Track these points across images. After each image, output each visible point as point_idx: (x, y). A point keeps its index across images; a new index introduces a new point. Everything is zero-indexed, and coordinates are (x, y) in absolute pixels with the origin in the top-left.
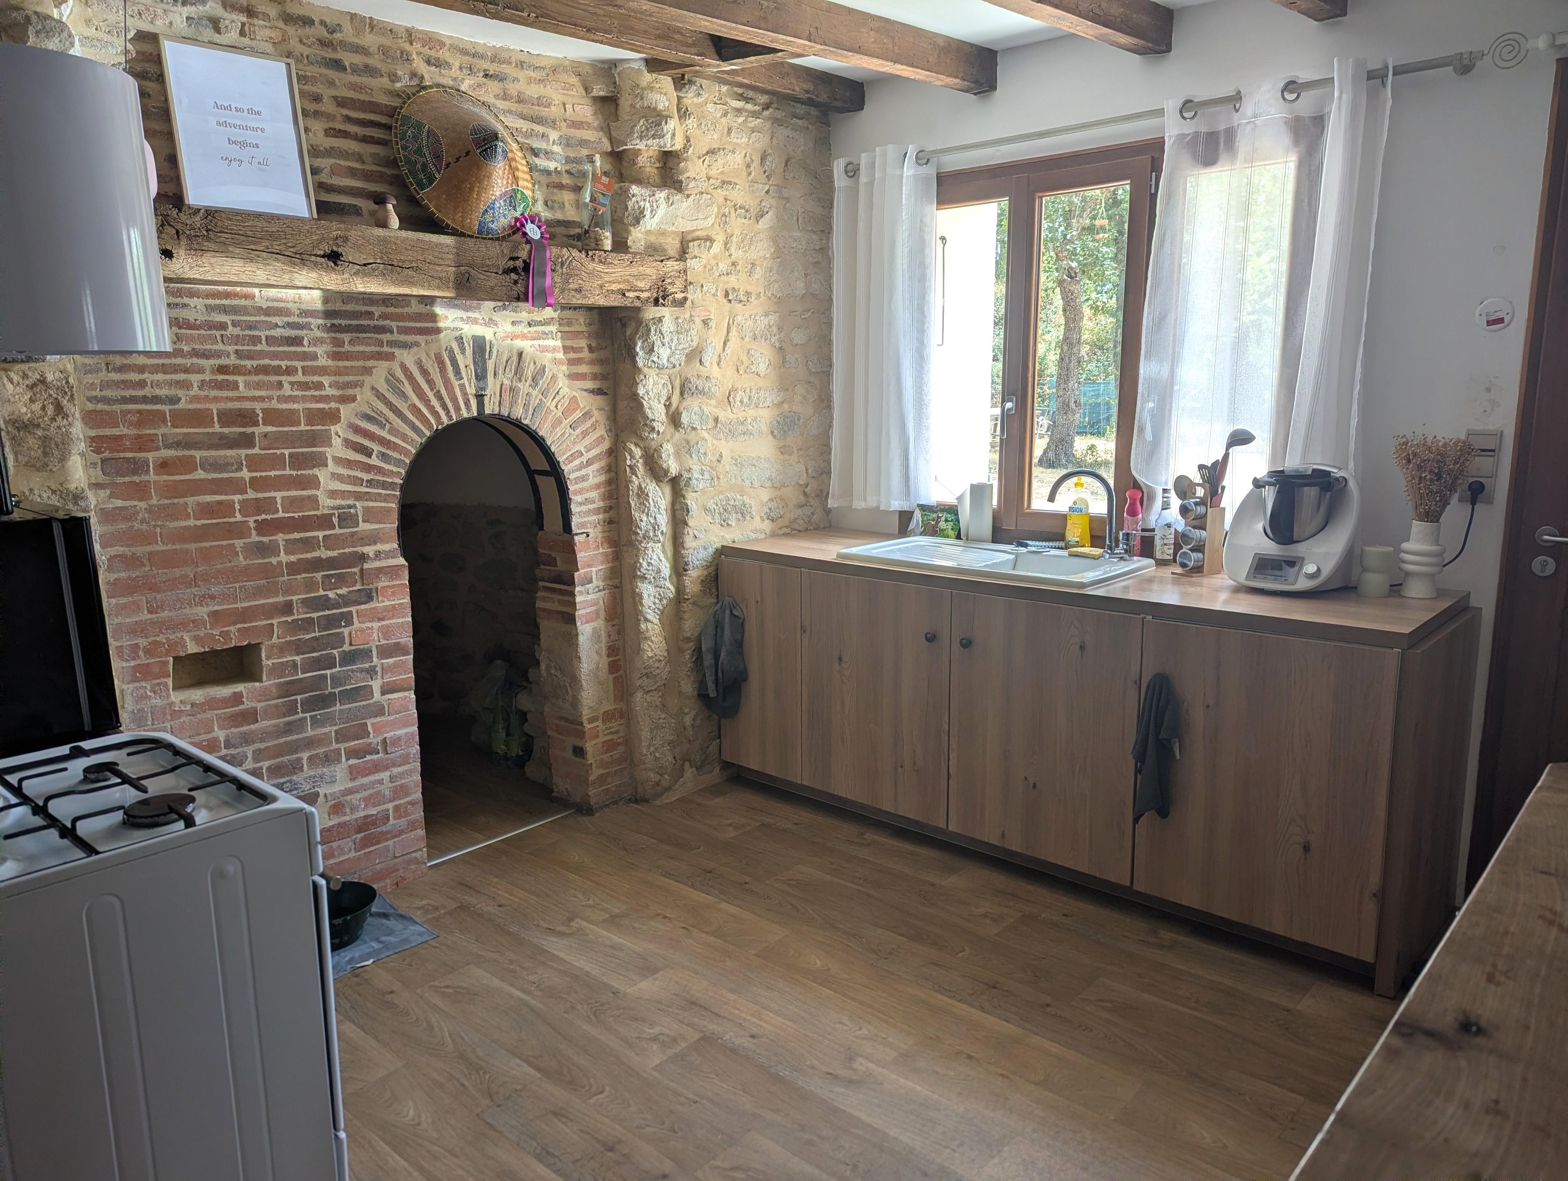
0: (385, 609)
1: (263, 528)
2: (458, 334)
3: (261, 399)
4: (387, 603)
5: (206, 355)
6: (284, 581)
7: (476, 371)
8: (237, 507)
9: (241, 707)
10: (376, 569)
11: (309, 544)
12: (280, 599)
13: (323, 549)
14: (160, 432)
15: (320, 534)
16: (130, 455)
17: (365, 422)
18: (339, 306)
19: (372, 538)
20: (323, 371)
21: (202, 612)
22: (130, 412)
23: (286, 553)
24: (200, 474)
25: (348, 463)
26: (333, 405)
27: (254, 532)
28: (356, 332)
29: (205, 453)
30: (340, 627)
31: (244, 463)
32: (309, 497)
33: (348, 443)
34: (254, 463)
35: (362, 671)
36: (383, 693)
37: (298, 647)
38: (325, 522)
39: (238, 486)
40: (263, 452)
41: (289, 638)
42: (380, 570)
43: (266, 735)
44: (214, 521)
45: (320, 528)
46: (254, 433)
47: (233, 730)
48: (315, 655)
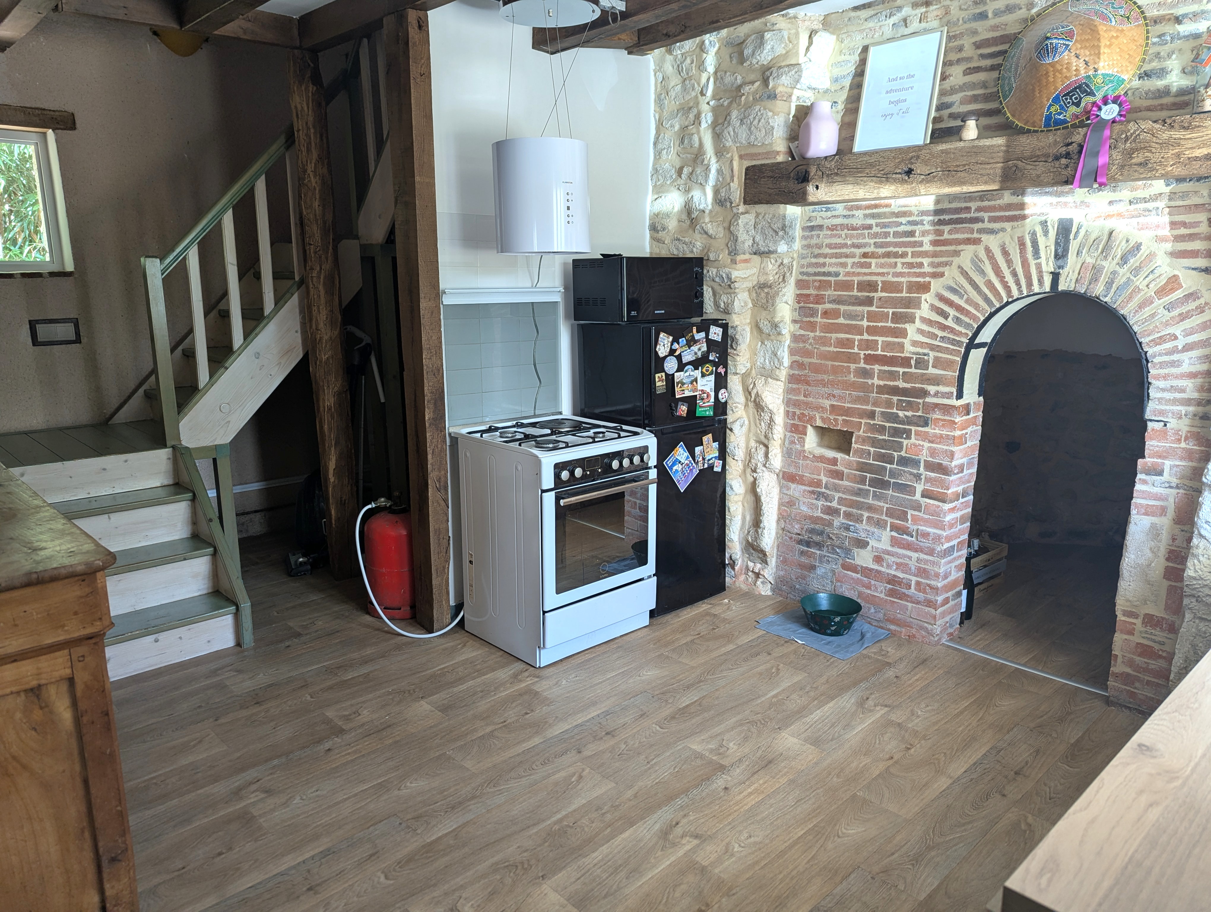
0: (935, 435)
1: (870, 359)
2: (1043, 218)
3: (882, 274)
4: (937, 431)
5: (858, 246)
6: (873, 397)
7: (1056, 251)
8: (856, 343)
9: (836, 467)
10: (934, 404)
11: (893, 376)
12: (869, 407)
13: (901, 380)
14: (827, 293)
15: (901, 370)
16: (811, 306)
17: (949, 292)
18: (946, 205)
19: (936, 381)
20: (925, 254)
21: (827, 403)
22: (816, 281)
23: (878, 379)
24: (841, 320)
25: (929, 322)
26: (927, 279)
27: (862, 361)
28: (955, 224)
29: (846, 308)
30: (902, 437)
31: (866, 315)
32: (899, 343)
33: (933, 308)
34: (871, 317)
35: (911, 474)
36: (923, 496)
37: (874, 443)
38: (905, 362)
39: (859, 330)
40: (877, 310)
41: (869, 435)
42: (937, 405)
43: (846, 490)
44: (843, 350)
45: (902, 365)
46: (874, 297)
47: (830, 479)
48: (883, 451)
